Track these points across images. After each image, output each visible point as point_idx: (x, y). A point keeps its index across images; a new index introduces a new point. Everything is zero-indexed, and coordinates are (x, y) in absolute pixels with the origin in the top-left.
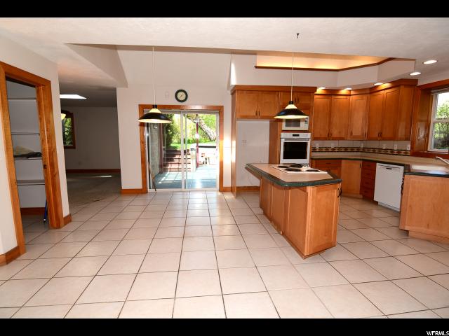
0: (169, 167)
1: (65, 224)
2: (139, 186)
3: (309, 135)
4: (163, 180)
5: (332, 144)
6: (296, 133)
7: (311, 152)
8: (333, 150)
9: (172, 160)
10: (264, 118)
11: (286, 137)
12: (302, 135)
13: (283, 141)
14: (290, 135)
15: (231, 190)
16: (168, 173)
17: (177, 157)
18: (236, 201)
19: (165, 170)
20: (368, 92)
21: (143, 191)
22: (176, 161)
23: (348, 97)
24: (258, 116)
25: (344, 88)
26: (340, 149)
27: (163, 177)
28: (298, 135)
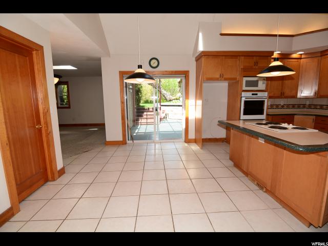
0: (140, 122)
1: (59, 177)
2: (120, 138)
3: (266, 94)
4: (136, 132)
5: (282, 102)
6: (255, 93)
7: (268, 108)
8: (283, 107)
9: (141, 116)
10: (226, 79)
11: (246, 96)
12: (260, 94)
13: (243, 99)
14: (249, 94)
15: (195, 141)
16: (140, 126)
17: (145, 113)
18: (202, 151)
19: (137, 124)
20: (320, 55)
21: (123, 143)
22: (145, 117)
23: (299, 60)
24: (222, 78)
25: (295, 52)
26: (288, 106)
27: (136, 129)
28: (257, 94)
